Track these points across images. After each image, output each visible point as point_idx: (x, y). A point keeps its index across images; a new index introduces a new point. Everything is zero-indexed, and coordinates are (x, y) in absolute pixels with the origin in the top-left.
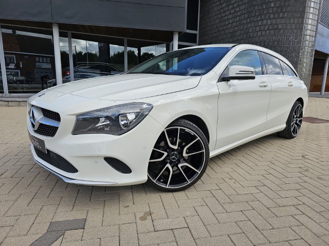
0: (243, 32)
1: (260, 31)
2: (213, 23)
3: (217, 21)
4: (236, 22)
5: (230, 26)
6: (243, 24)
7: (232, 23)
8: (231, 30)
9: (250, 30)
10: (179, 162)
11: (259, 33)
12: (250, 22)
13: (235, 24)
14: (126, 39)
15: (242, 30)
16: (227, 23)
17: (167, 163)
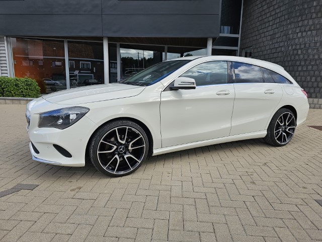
0: (282, 34)
1: (300, 32)
2: (254, 26)
3: (258, 24)
4: (277, 24)
5: (270, 28)
6: (283, 25)
7: (272, 25)
8: (271, 33)
9: (290, 32)
10: (125, 153)
11: (299, 35)
12: (290, 24)
13: (275, 26)
14: (166, 47)
15: (282, 31)
16: (267, 25)
17: (115, 154)
